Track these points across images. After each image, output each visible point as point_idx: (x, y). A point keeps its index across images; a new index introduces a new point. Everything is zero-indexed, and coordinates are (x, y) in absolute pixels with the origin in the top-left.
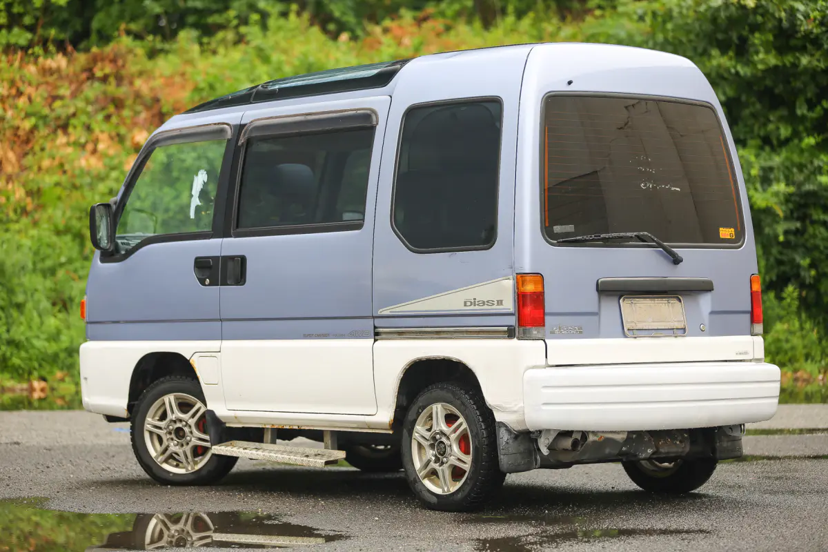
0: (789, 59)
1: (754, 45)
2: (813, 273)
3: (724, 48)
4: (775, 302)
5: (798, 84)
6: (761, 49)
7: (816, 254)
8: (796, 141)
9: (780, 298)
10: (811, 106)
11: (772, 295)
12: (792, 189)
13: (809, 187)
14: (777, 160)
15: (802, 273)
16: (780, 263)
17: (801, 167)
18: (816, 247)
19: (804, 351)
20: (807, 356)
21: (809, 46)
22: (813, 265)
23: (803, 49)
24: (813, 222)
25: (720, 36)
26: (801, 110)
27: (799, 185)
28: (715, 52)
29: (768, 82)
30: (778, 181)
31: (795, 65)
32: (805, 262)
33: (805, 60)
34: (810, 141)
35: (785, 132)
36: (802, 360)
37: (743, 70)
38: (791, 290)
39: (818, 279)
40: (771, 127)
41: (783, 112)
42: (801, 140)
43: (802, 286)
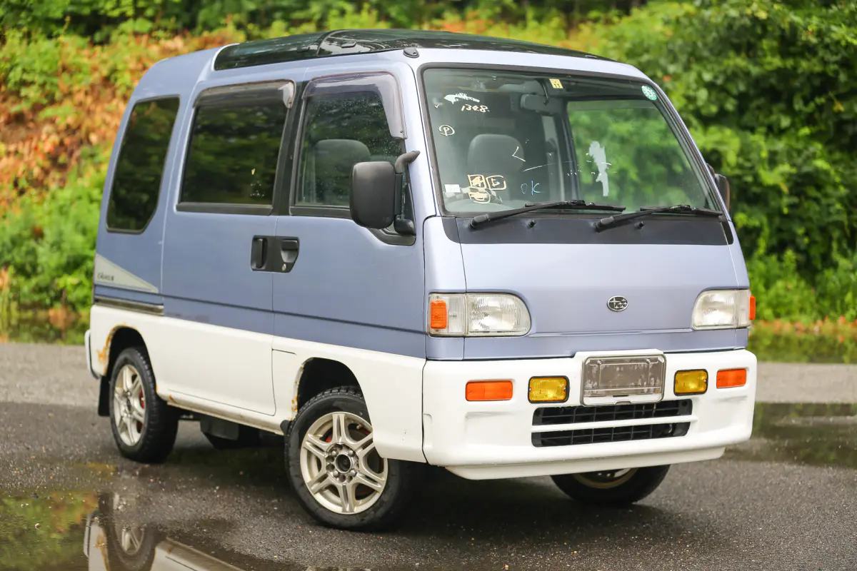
0: (790, 63)
1: (762, 49)
2: (806, 240)
3: (738, 49)
4: (777, 265)
5: (797, 84)
6: (768, 53)
7: (809, 224)
8: (793, 130)
9: (780, 260)
10: (806, 102)
11: (774, 258)
12: (794, 171)
13: (806, 169)
14: (780, 145)
15: (798, 240)
16: (779, 230)
17: (799, 152)
18: (810, 219)
19: (799, 305)
20: (802, 310)
21: (807, 54)
22: (807, 234)
23: (802, 55)
24: (808, 198)
25: (735, 41)
26: (798, 105)
27: (799, 167)
28: (731, 54)
29: (773, 81)
30: (783, 163)
31: (795, 68)
32: (800, 231)
33: (804, 65)
34: (806, 131)
35: (785, 122)
36: (797, 312)
37: (755, 70)
38: (789, 254)
39: (809, 245)
40: (774, 118)
41: (782, 106)
42: (797, 130)
43: (797, 250)
